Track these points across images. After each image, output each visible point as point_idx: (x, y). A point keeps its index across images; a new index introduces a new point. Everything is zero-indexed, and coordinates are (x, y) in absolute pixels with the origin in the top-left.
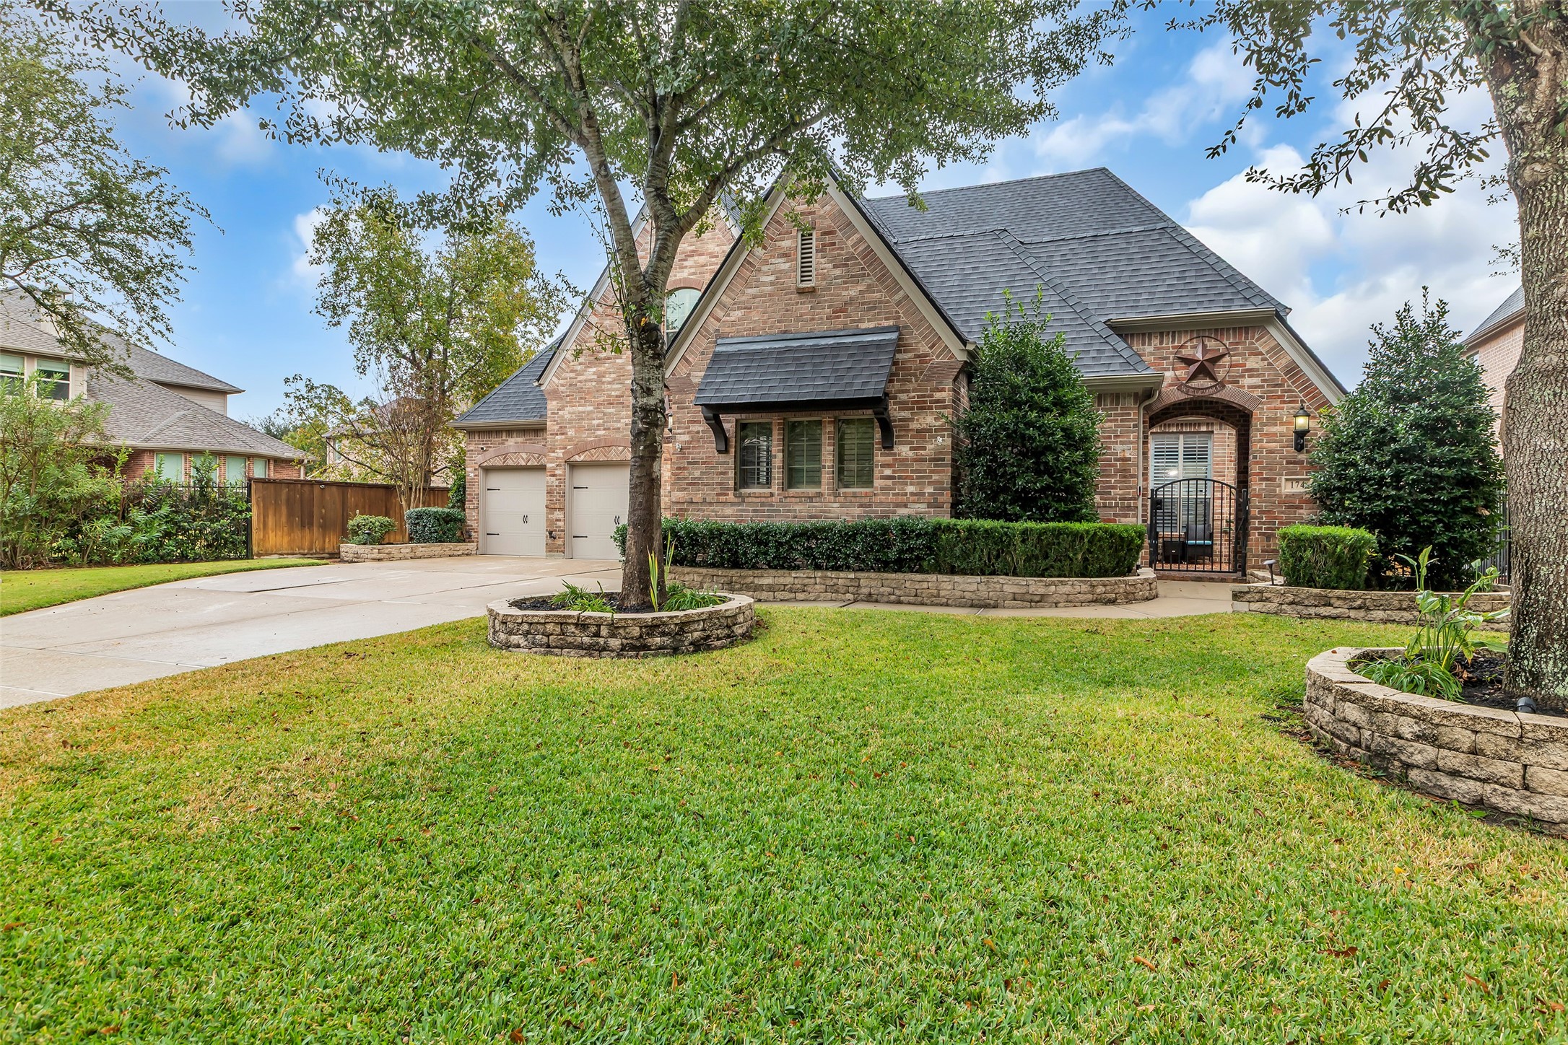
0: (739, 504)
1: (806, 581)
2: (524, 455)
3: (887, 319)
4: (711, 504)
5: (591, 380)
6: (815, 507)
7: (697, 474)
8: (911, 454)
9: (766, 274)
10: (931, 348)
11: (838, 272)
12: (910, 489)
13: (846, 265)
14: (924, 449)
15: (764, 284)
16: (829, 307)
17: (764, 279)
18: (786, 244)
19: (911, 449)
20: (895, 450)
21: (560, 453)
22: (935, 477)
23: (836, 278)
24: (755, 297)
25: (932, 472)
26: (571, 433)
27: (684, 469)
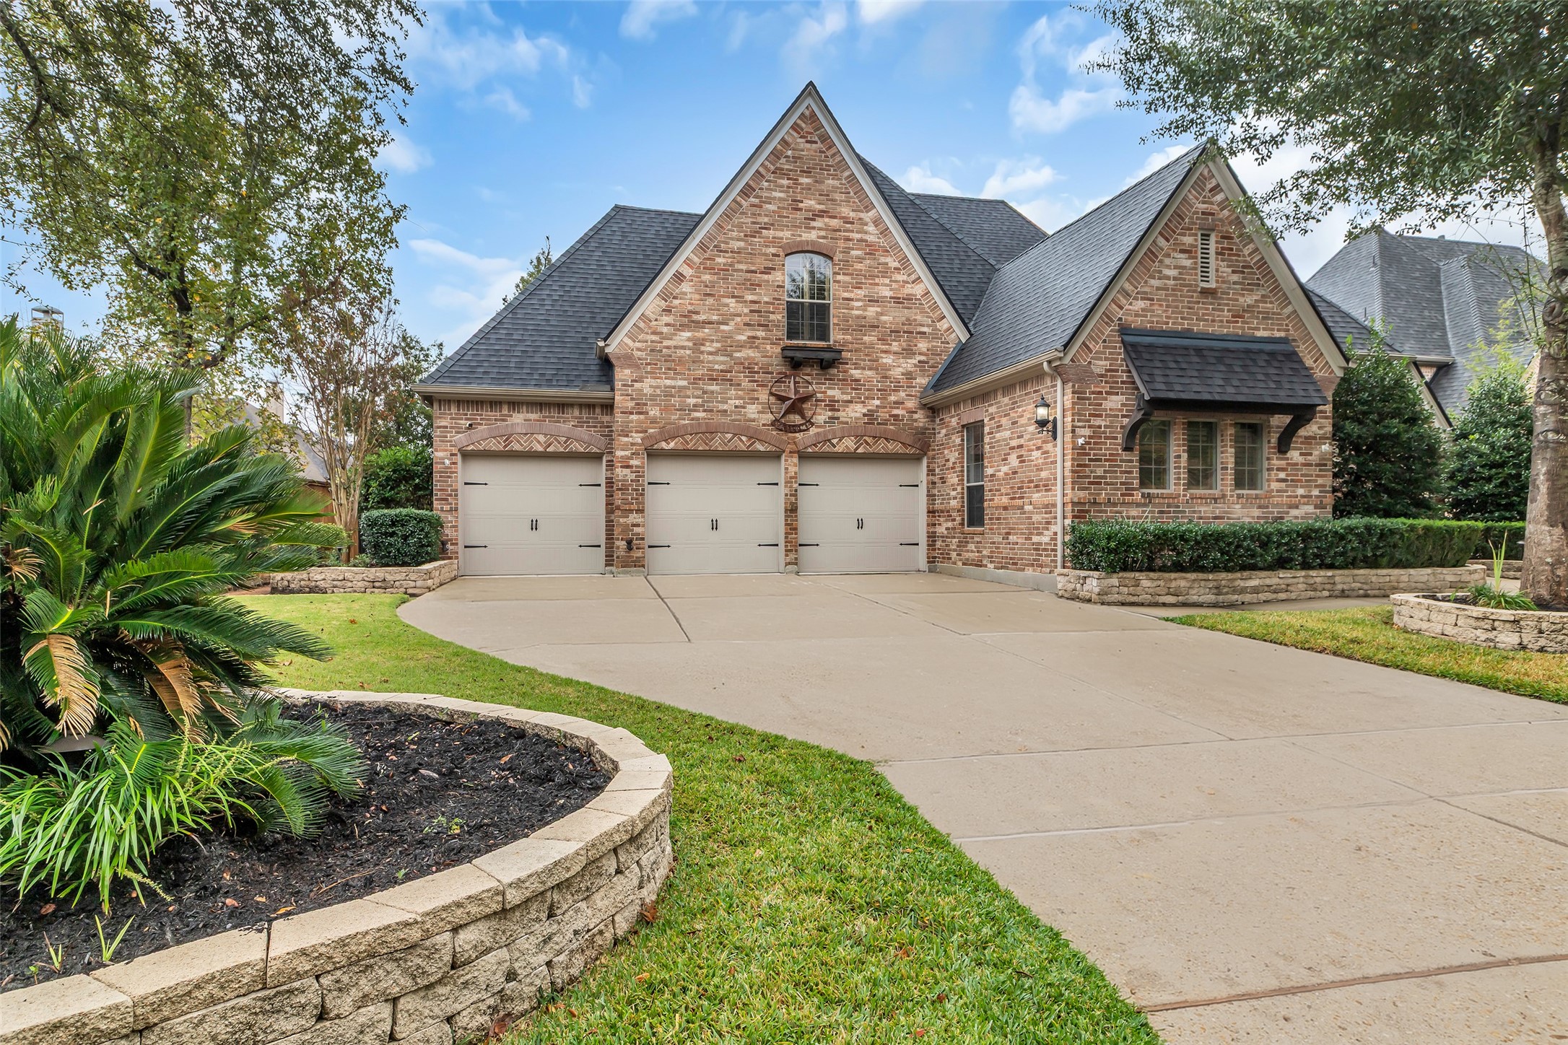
0: (1145, 505)
1: (1291, 581)
2: (541, 438)
3: (1278, 330)
4: (1115, 505)
5: (683, 348)
6: (1219, 509)
7: (1100, 472)
8: (1301, 459)
9: (1168, 267)
10: (1315, 362)
11: (1235, 277)
12: (1301, 491)
13: (1243, 272)
14: (1311, 454)
15: (1168, 278)
16: (1229, 311)
17: (1167, 272)
18: (1188, 240)
19: (1301, 454)
20: (1288, 455)
21: (637, 438)
22: (1320, 481)
23: (1235, 283)
24: (1158, 289)
25: (1317, 476)
26: (654, 412)
27: (1085, 466)
